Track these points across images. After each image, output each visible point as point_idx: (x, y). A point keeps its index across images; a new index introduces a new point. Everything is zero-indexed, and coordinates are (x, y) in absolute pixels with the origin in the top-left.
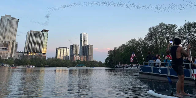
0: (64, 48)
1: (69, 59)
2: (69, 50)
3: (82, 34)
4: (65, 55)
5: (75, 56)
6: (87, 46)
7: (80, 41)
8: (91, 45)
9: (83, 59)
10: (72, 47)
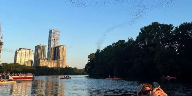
0: (26, 49)
1: (33, 65)
2: (34, 52)
3: (51, 30)
4: (27, 60)
5: (41, 61)
6: (59, 47)
7: (49, 40)
8: (63, 46)
9: (52, 64)
10: (37, 48)
